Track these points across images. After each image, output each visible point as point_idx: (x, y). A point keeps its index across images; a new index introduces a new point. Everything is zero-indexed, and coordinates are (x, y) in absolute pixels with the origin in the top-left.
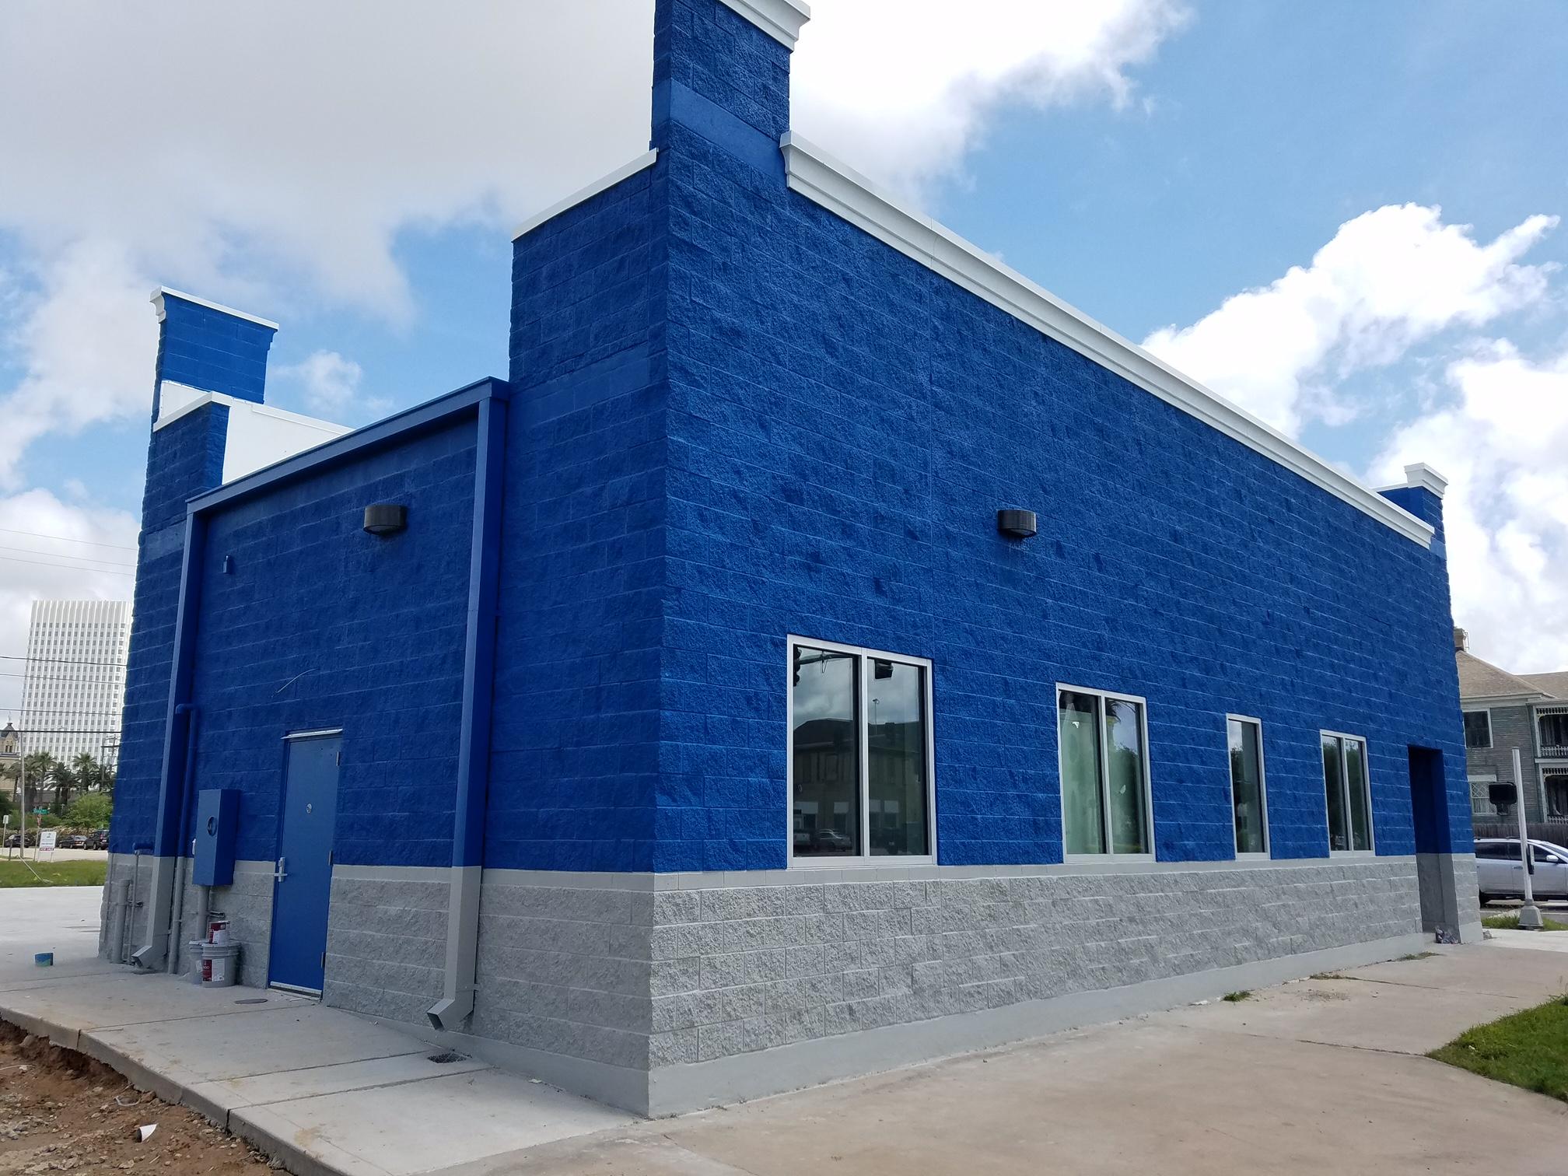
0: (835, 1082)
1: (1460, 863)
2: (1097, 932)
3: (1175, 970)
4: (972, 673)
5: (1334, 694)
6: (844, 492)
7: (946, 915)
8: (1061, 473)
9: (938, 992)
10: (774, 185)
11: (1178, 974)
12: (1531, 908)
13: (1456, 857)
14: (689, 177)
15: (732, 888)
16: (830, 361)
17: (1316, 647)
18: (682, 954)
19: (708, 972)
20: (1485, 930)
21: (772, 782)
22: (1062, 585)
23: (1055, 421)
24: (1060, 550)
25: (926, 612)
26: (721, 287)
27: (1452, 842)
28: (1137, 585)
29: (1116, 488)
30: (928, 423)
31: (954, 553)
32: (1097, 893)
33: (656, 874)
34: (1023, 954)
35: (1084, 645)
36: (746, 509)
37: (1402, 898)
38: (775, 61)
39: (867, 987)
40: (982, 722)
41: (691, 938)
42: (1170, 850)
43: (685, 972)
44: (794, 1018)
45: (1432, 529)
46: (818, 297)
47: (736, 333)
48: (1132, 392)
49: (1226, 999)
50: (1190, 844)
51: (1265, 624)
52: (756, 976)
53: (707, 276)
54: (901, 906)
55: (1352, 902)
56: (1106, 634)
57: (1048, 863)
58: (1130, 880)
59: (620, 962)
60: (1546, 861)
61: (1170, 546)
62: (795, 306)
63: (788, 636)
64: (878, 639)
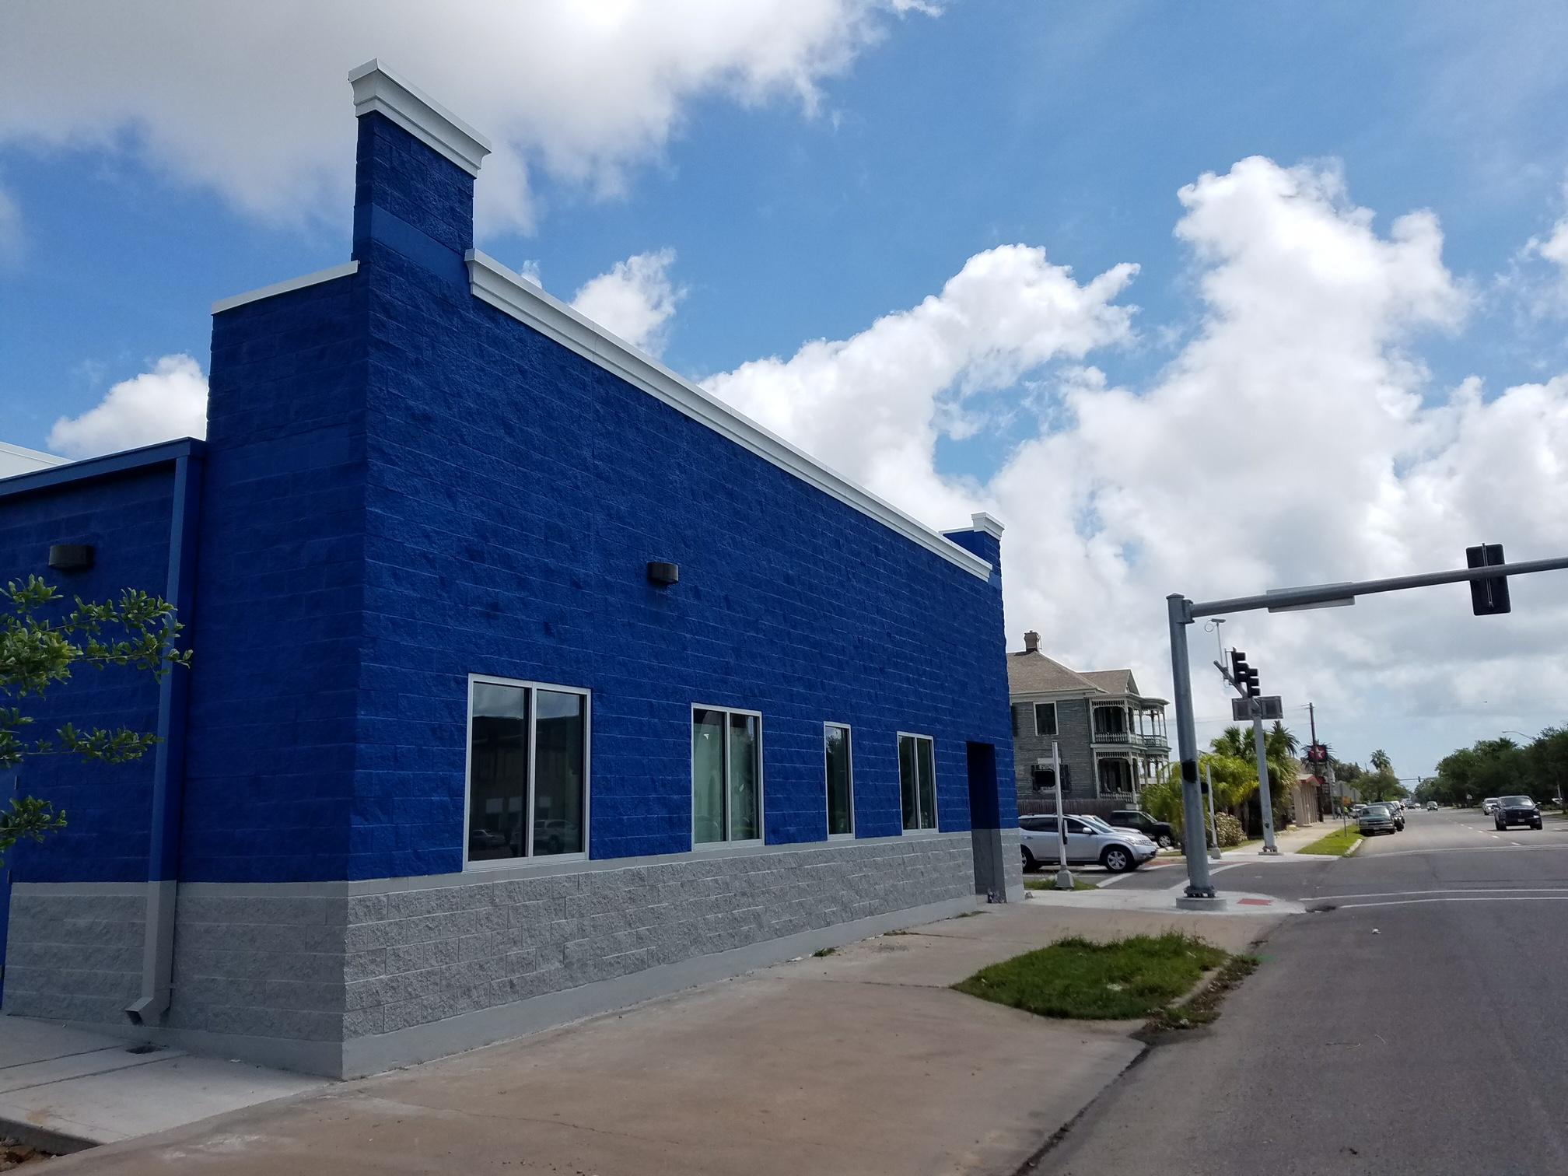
0: (497, 1043)
1: (1006, 837)
2: (715, 906)
3: (776, 934)
4: (624, 699)
5: (908, 701)
6: (519, 550)
7: (595, 901)
8: (699, 530)
9: (585, 965)
10: (459, 292)
11: (779, 937)
12: (1065, 872)
13: (1003, 832)
14: (386, 287)
15: (415, 891)
16: (509, 440)
17: (896, 665)
18: (371, 947)
19: (393, 960)
20: (1027, 891)
21: (451, 799)
22: (699, 622)
23: (695, 488)
24: (697, 594)
25: (587, 649)
26: (413, 378)
27: (1001, 819)
28: (757, 620)
29: (742, 541)
30: (591, 491)
31: (611, 599)
32: (717, 874)
33: (349, 882)
34: (655, 928)
35: (715, 671)
36: (435, 568)
37: (959, 866)
38: (460, 186)
39: (526, 964)
40: (631, 739)
41: (379, 934)
42: (776, 836)
43: (373, 961)
44: (464, 994)
45: (990, 566)
46: (498, 386)
47: (427, 418)
48: (755, 462)
49: (816, 955)
50: (792, 829)
51: (856, 647)
52: (434, 962)
53: (401, 370)
54: (558, 896)
55: (919, 871)
56: (732, 661)
57: (679, 852)
58: (743, 861)
59: (315, 956)
60: (1081, 832)
61: (784, 587)
62: (478, 394)
63: (470, 674)
64: (547, 674)
